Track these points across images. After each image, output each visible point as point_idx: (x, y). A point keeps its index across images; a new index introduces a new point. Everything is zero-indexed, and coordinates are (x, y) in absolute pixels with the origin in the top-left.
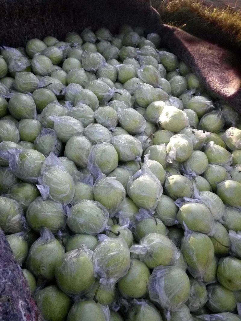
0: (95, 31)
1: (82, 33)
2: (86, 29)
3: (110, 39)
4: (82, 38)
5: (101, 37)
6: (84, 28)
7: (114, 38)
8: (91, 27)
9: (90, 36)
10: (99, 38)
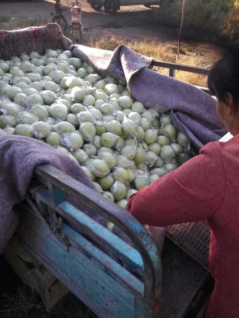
0: (28, 54)
1: (20, 56)
2: (23, 54)
3: (39, 57)
4: (21, 58)
5: (33, 57)
6: (21, 53)
7: (41, 56)
8: (25, 52)
9: (25, 56)
10: (31, 57)
